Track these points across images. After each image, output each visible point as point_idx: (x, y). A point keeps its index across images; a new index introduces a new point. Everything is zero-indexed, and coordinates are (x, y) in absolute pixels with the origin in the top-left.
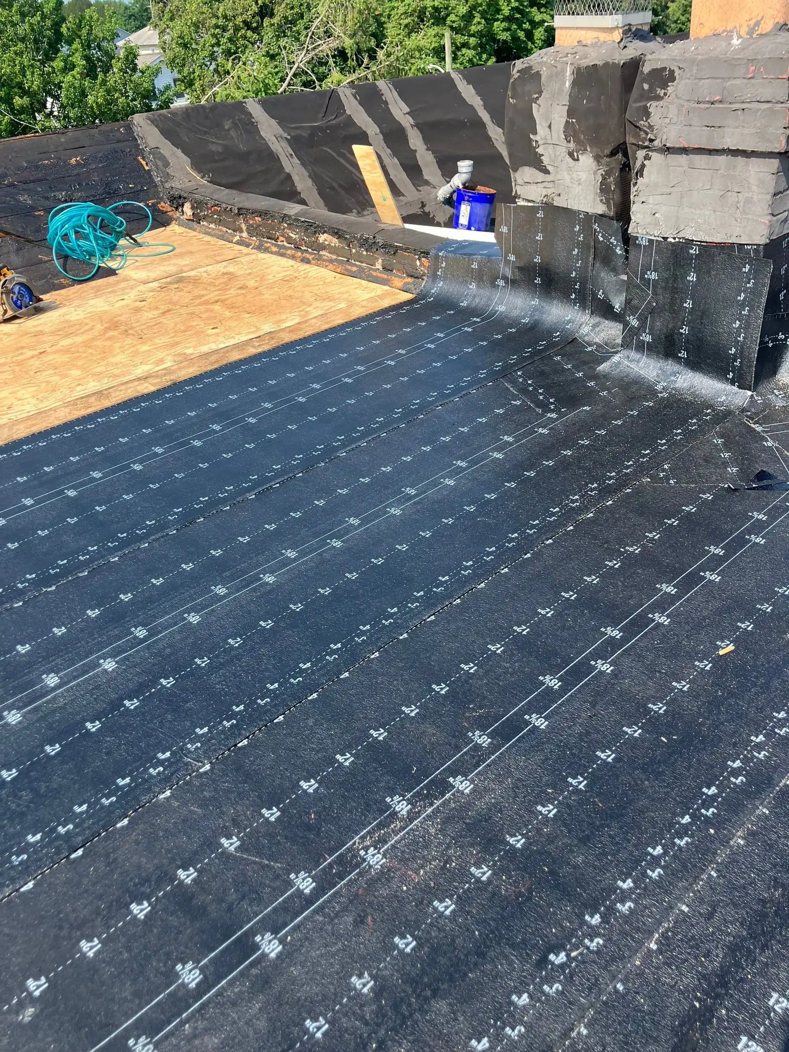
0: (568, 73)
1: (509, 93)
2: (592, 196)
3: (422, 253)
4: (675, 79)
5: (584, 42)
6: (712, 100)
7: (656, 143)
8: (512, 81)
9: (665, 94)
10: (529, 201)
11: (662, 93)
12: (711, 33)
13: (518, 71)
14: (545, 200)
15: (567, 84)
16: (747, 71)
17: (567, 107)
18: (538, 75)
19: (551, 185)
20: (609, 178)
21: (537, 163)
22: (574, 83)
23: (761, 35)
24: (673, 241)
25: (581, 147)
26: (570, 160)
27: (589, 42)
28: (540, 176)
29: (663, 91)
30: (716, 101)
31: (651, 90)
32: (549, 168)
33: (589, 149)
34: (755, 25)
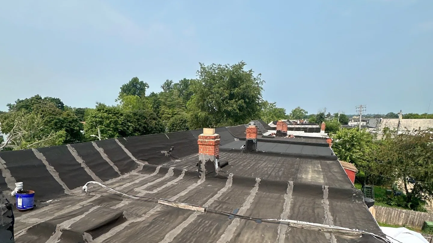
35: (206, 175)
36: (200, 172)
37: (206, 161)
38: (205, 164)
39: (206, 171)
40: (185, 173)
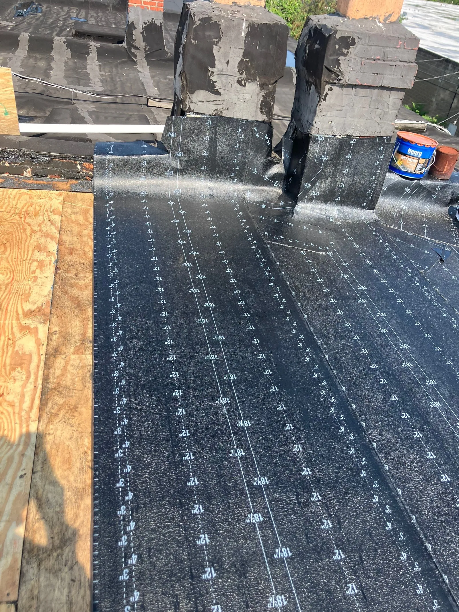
0: (244, 27)
1: (192, 36)
2: (254, 109)
3: (83, 158)
4: (355, 44)
5: (238, 4)
6: (375, 58)
7: (341, 82)
8: (194, 26)
9: (348, 53)
10: (198, 114)
11: (345, 51)
12: (363, 17)
13: (199, 20)
14: (214, 113)
15: (243, 34)
16: (397, 44)
17: (243, 51)
18: (217, 25)
19: (221, 102)
20: (269, 97)
21: (211, 88)
22: (248, 34)
23: (391, 22)
24: (339, 137)
25: (251, 78)
26: (238, 86)
27: (242, 4)
28: (213, 97)
29: (346, 50)
30: (376, 59)
31: (340, 49)
32: (220, 91)
33: (258, 79)
34: (388, 17)
35: (147, 57)
36: (133, 50)
37: (145, 23)
38: (142, 31)
39: (146, 48)
40: (97, 51)
